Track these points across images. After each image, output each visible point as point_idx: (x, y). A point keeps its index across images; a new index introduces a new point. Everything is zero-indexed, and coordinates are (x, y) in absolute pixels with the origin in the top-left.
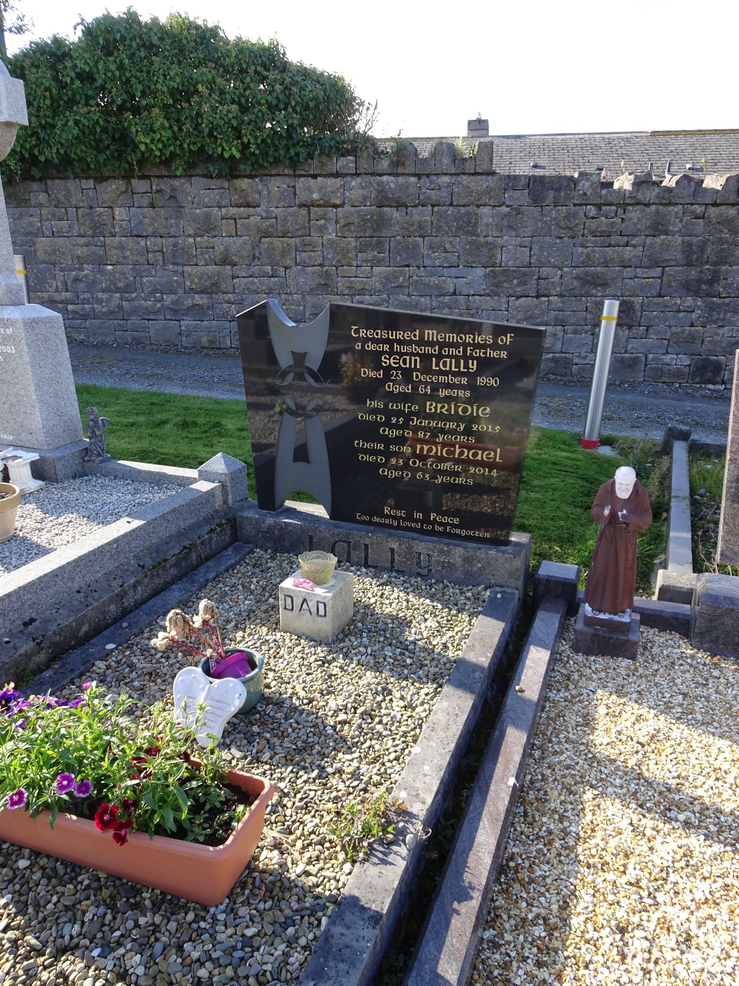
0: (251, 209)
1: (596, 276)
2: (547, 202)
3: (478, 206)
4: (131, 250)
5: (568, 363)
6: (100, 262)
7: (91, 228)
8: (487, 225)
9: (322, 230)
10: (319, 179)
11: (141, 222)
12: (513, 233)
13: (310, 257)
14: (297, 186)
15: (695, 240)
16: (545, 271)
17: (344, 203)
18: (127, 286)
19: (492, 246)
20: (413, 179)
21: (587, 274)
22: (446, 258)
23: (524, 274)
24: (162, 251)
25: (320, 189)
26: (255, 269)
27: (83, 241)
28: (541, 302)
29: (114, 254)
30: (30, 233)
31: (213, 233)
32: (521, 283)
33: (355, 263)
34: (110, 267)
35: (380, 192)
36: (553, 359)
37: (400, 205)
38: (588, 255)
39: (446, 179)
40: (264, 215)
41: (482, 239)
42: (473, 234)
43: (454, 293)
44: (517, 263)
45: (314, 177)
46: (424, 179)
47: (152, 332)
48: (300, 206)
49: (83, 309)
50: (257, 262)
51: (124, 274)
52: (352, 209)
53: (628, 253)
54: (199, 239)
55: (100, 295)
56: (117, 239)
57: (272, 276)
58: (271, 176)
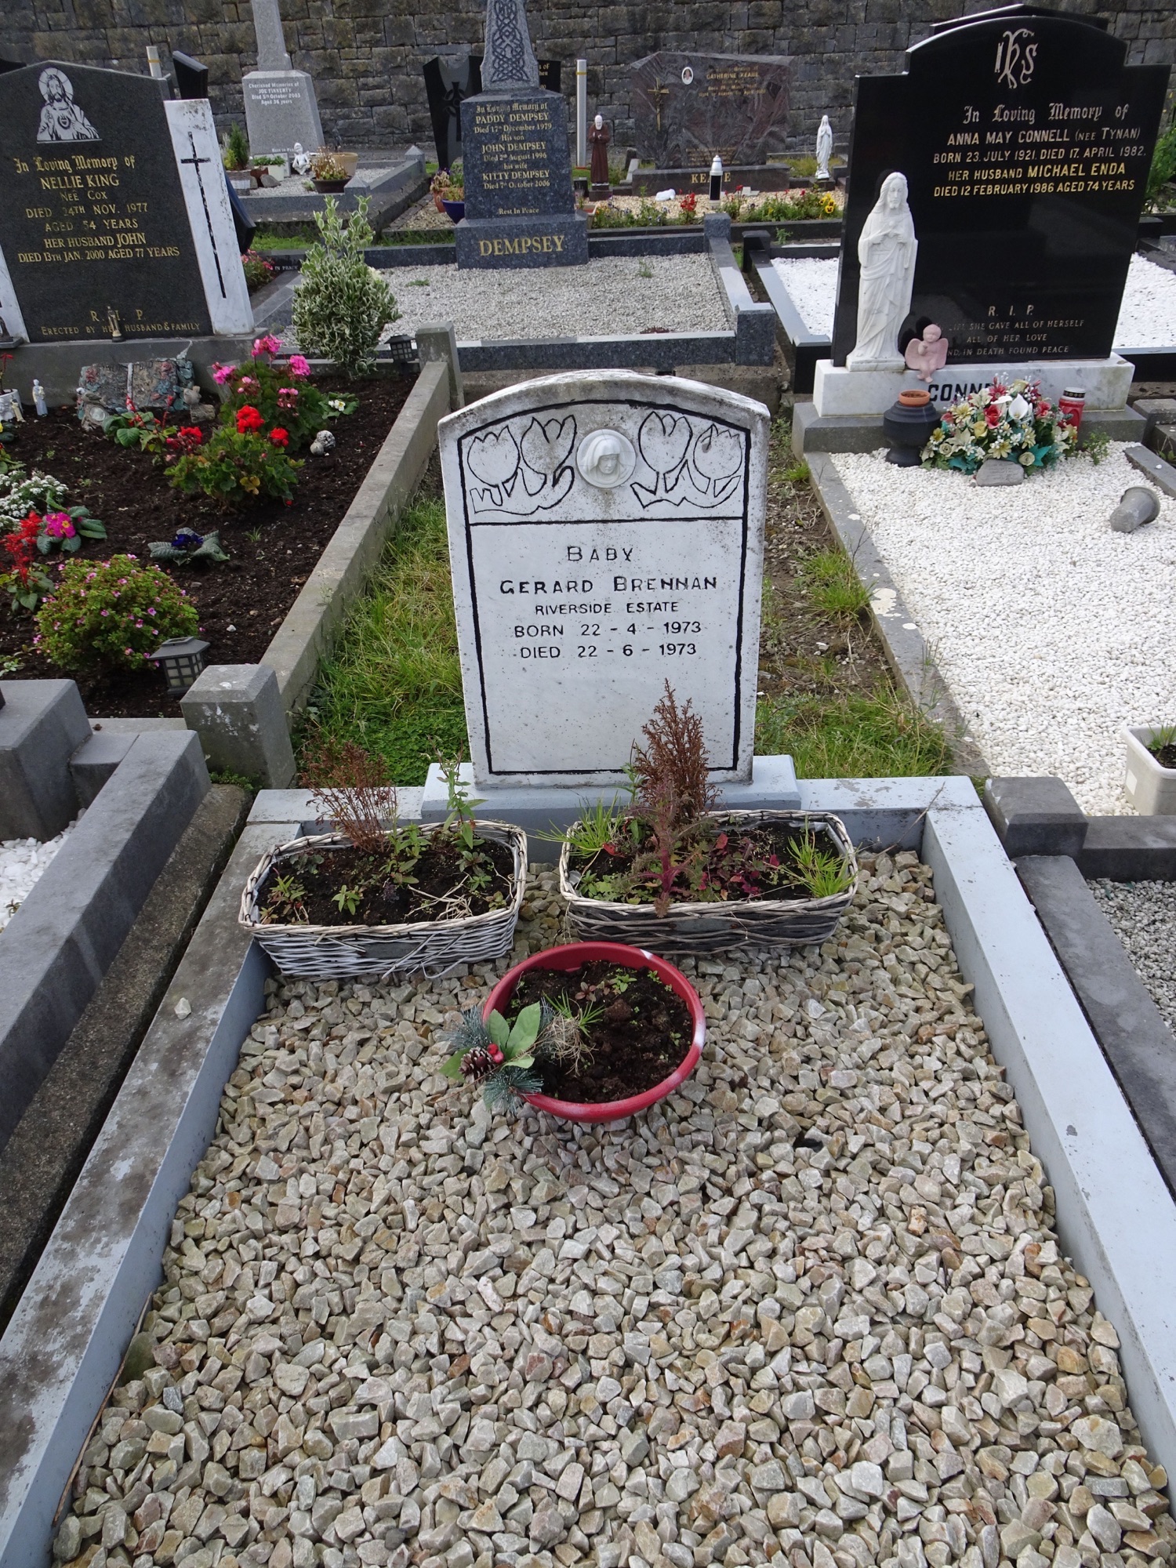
1: (564, 47)
15: (637, 9)
53: (587, 23)
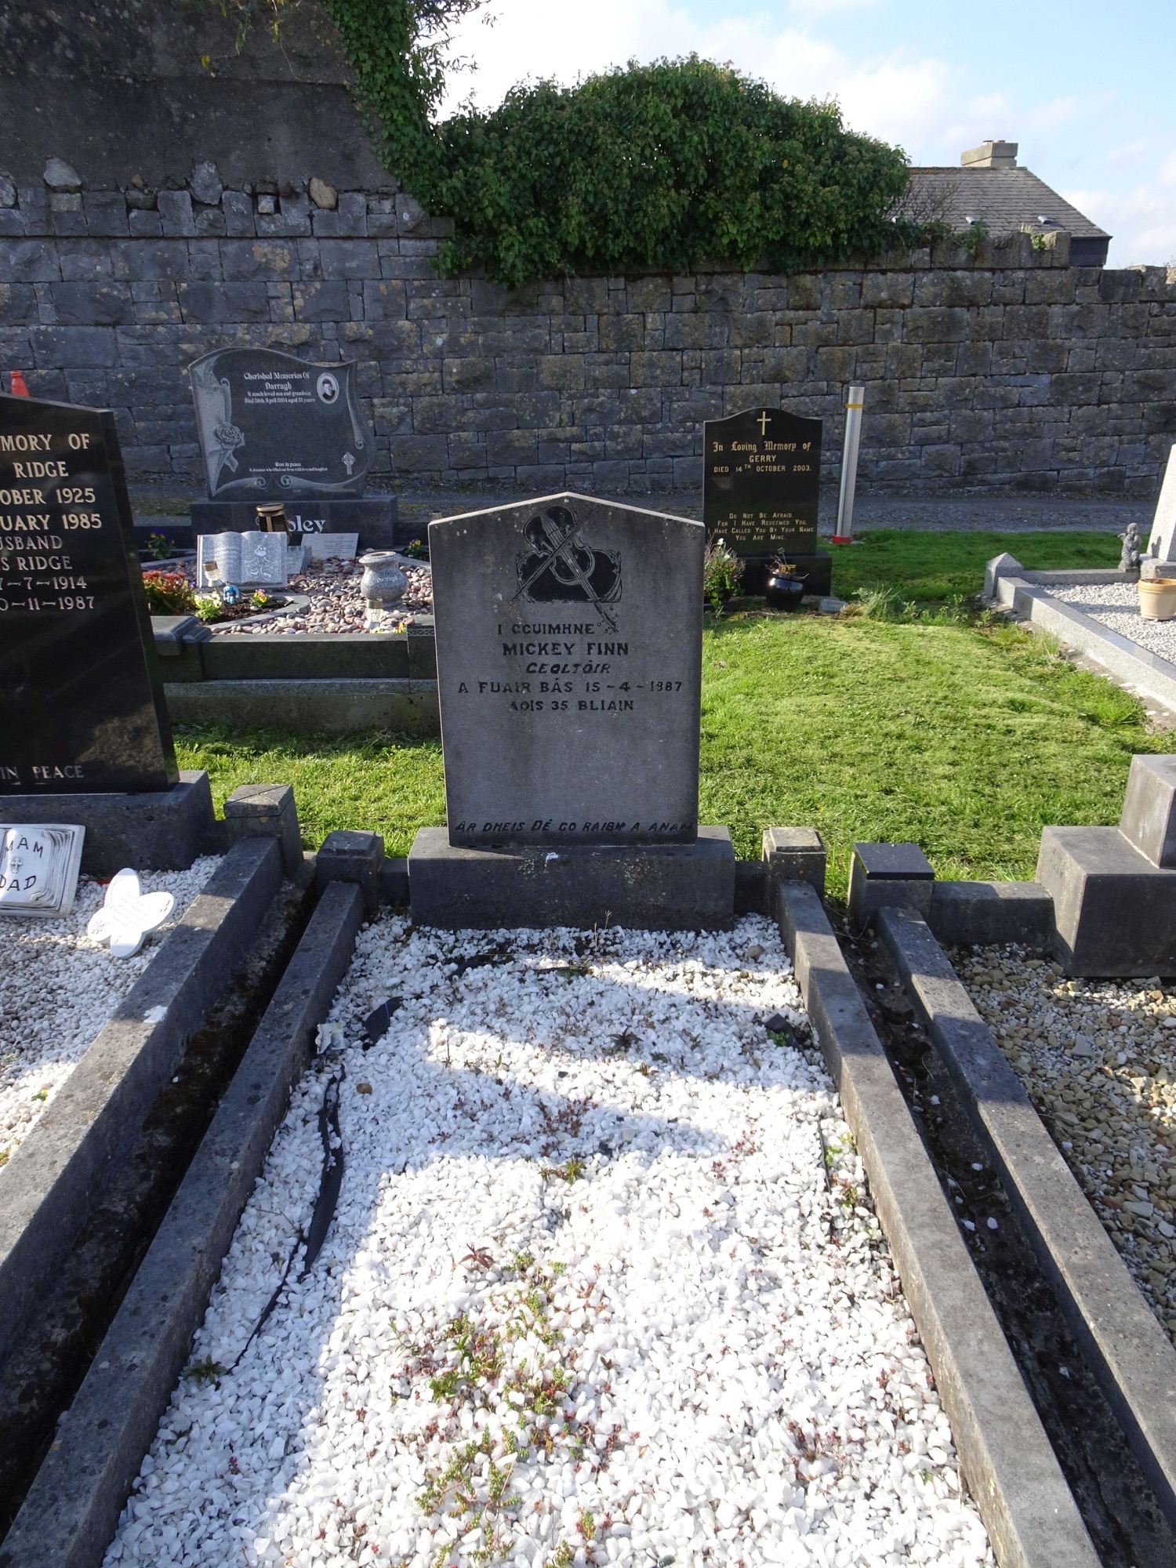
0: (810, 313)
2: (1116, 299)
3: (1049, 305)
4: (663, 368)
5: (1122, 476)
6: (620, 385)
7: (616, 341)
8: (1057, 326)
9: (888, 335)
10: (890, 275)
11: (678, 331)
12: (1081, 334)
13: (872, 368)
14: (865, 282)
16: (1109, 375)
17: (912, 303)
18: (653, 414)
19: (1060, 350)
20: (988, 275)
21: (1147, 377)
22: (1014, 364)
23: (1090, 380)
24: (700, 368)
25: (889, 287)
26: (808, 386)
27: (604, 357)
28: (1102, 411)
29: (640, 374)
30: (536, 350)
31: (764, 343)
32: (1087, 390)
33: (919, 374)
34: (633, 391)
35: (953, 290)
36: (1108, 472)
37: (972, 304)
38: (1149, 357)
39: (1021, 274)
40: (825, 319)
41: (1051, 342)
42: (1045, 336)
43: (1018, 405)
44: (1083, 368)
45: (884, 272)
46: (998, 274)
47: (678, 471)
48: (866, 307)
49: (593, 448)
50: (811, 377)
51: (650, 400)
52: (921, 310)
54: (747, 351)
55: (616, 428)
56: (647, 354)
57: (827, 394)
58: (836, 271)
